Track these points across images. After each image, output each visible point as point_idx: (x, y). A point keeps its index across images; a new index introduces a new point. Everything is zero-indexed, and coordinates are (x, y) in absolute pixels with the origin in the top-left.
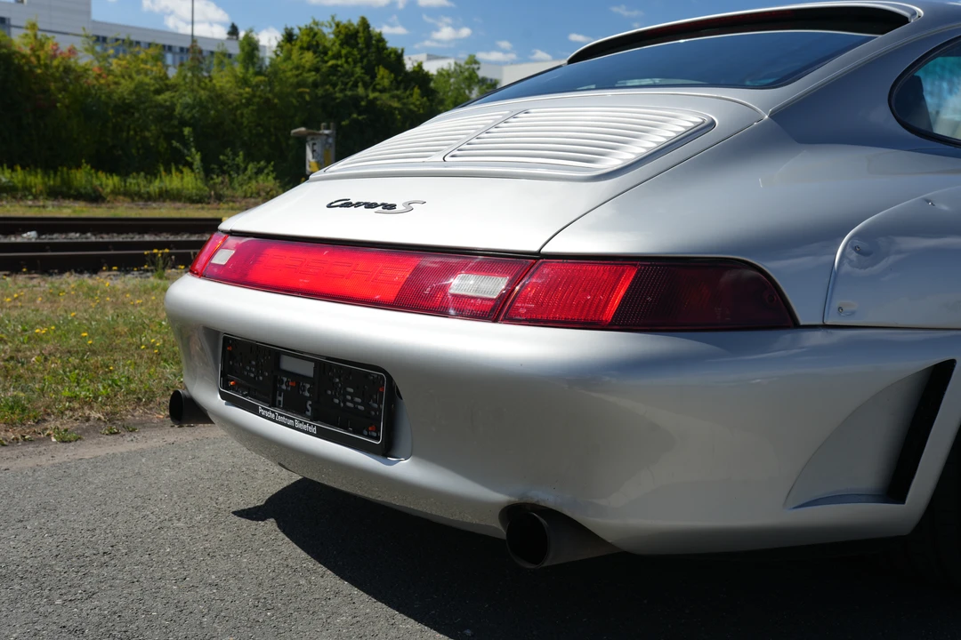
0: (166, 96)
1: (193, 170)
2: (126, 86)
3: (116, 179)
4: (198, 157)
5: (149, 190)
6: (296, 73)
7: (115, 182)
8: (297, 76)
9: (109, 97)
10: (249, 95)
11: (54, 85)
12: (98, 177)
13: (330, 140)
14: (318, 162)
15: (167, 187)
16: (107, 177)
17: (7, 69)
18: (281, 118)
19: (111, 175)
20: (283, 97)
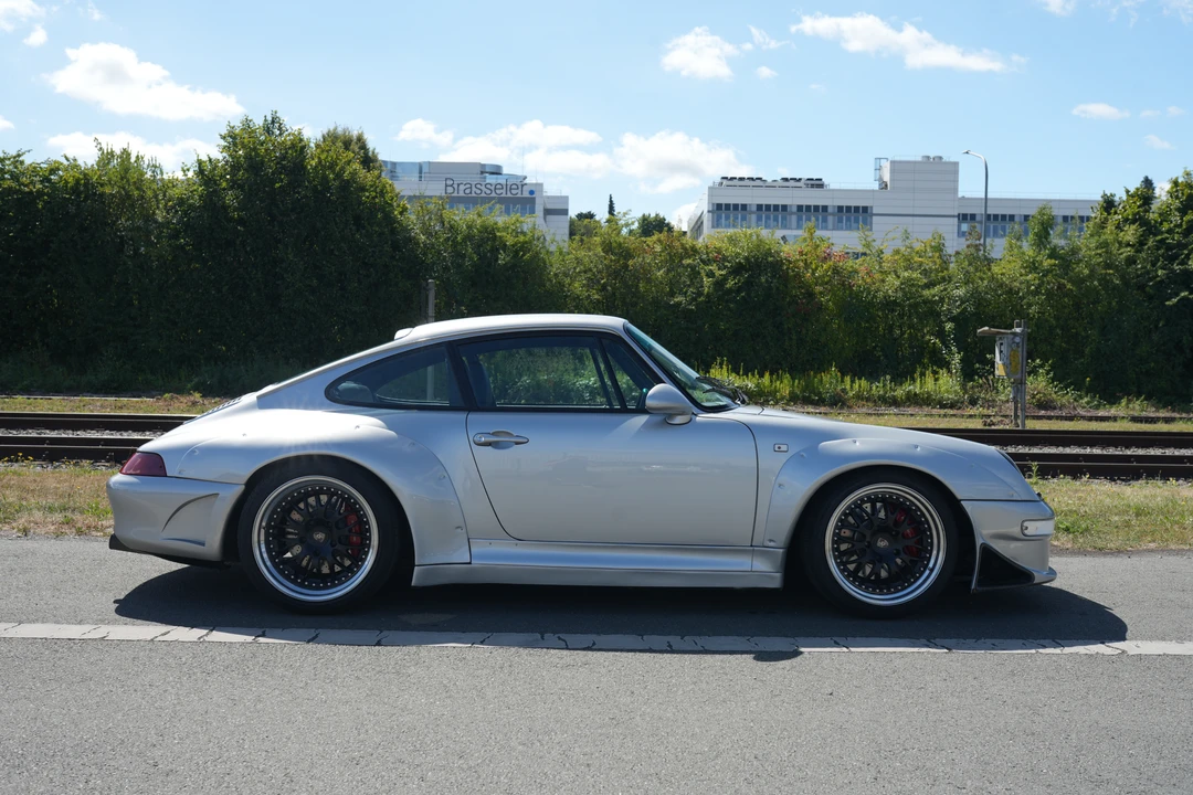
0: (936, 289)
1: (949, 371)
2: (891, 285)
3: (864, 382)
4: (957, 358)
5: (896, 394)
6: (1099, 251)
7: (860, 386)
8: (1100, 255)
9: (875, 296)
10: (1037, 282)
11: (819, 289)
12: (842, 381)
13: (1017, 340)
14: (1004, 364)
15: (918, 391)
16: (853, 382)
17: (773, 277)
18: (1077, 306)
19: (860, 379)
20: (1079, 281)
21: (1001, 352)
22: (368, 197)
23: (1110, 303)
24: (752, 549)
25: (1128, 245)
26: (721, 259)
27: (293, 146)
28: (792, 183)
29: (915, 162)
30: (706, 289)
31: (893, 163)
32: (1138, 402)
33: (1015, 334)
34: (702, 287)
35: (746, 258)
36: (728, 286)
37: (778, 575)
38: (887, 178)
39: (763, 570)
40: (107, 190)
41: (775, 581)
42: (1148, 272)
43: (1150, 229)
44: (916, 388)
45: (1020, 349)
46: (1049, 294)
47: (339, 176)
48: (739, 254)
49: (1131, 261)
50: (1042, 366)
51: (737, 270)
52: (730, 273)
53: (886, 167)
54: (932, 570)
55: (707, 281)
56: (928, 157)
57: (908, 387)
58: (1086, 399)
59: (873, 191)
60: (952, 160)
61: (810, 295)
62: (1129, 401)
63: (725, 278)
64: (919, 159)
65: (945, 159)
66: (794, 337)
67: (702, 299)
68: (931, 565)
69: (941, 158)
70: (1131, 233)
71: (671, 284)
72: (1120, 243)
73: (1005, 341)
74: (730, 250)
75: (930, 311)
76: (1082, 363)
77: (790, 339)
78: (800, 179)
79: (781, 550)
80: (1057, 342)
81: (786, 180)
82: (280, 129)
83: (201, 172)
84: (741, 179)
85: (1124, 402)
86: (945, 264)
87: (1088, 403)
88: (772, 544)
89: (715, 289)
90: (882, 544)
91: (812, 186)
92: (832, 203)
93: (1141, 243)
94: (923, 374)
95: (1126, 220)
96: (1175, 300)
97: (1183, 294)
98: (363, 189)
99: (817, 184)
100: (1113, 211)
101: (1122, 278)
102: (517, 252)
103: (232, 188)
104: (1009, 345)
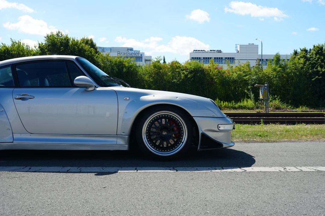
0: (247, 77)
1: (251, 99)
2: (235, 76)
4: (253, 96)
5: (236, 106)
6: (293, 65)
7: (226, 104)
8: (294, 66)
9: (230, 79)
10: (276, 74)
11: (214, 77)
12: (221, 103)
13: (266, 88)
14: (262, 95)
15: (242, 105)
16: (224, 103)
17: (201, 74)
18: (288, 81)
19: (225, 102)
20: (288, 74)
21: (261, 91)
22: (87, 53)
23: (296, 80)
24: (117, 136)
25: (301, 64)
26: (186, 69)
27: (65, 39)
28: (213, 51)
29: (246, 45)
30: (182, 78)
31: (240, 45)
32: (304, 107)
33: (265, 86)
34: (181, 77)
35: (194, 69)
36: (188, 77)
37: (127, 145)
38: (239, 50)
39: (121, 144)
40: (13, 52)
41: (126, 148)
42: (307, 71)
43: (307, 59)
44: (242, 104)
45: (267, 90)
46: (279, 77)
47: (78, 47)
48: (191, 68)
49: (302, 68)
50: (277, 97)
51: (191, 72)
52: (189, 73)
53: (239, 46)
54: (183, 143)
55: (183, 75)
56: (250, 44)
57: (239, 104)
58: (290, 107)
59: (235, 53)
60: (257, 44)
61: (212, 79)
62: (302, 107)
63: (188, 74)
64: (248, 44)
65: (255, 44)
66: (207, 91)
67: (181, 80)
68: (183, 141)
69: (253, 44)
70: (302, 61)
71: (173, 76)
72: (299, 63)
73: (262, 88)
74: (189, 67)
75: (246, 83)
76: (289, 97)
77: (206, 91)
78: (215, 50)
79: (127, 136)
80: (282, 91)
81: (211, 50)
82: (61, 34)
83: (39, 47)
84: (199, 51)
85: (300, 107)
86: (250, 70)
87: (290, 108)
88: (124, 134)
89: (185, 77)
90: (164, 133)
91: (218, 52)
92: (224, 57)
93: (305, 63)
94: (243, 100)
95: (301, 57)
96: (314, 79)
97: (317, 77)
98: (85, 51)
99: (220, 52)
100: (297, 55)
101: (300, 73)
102: (129, 68)
103: (48, 51)
104: (264, 89)
